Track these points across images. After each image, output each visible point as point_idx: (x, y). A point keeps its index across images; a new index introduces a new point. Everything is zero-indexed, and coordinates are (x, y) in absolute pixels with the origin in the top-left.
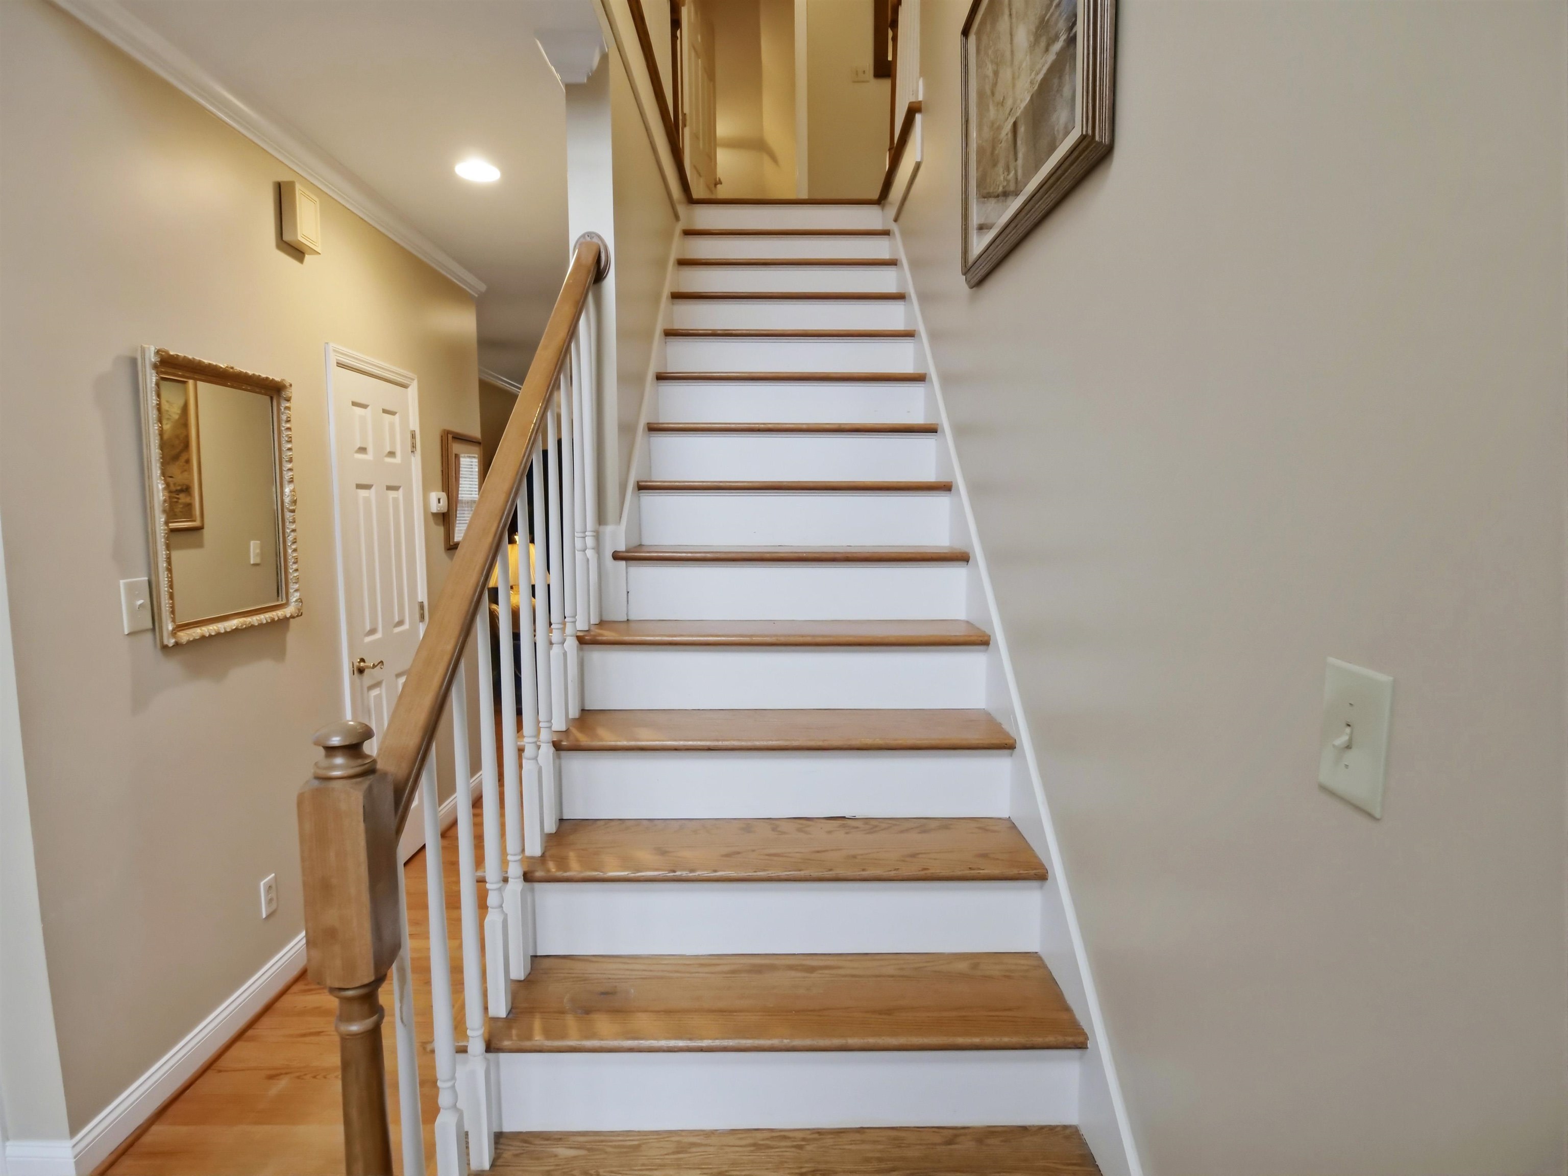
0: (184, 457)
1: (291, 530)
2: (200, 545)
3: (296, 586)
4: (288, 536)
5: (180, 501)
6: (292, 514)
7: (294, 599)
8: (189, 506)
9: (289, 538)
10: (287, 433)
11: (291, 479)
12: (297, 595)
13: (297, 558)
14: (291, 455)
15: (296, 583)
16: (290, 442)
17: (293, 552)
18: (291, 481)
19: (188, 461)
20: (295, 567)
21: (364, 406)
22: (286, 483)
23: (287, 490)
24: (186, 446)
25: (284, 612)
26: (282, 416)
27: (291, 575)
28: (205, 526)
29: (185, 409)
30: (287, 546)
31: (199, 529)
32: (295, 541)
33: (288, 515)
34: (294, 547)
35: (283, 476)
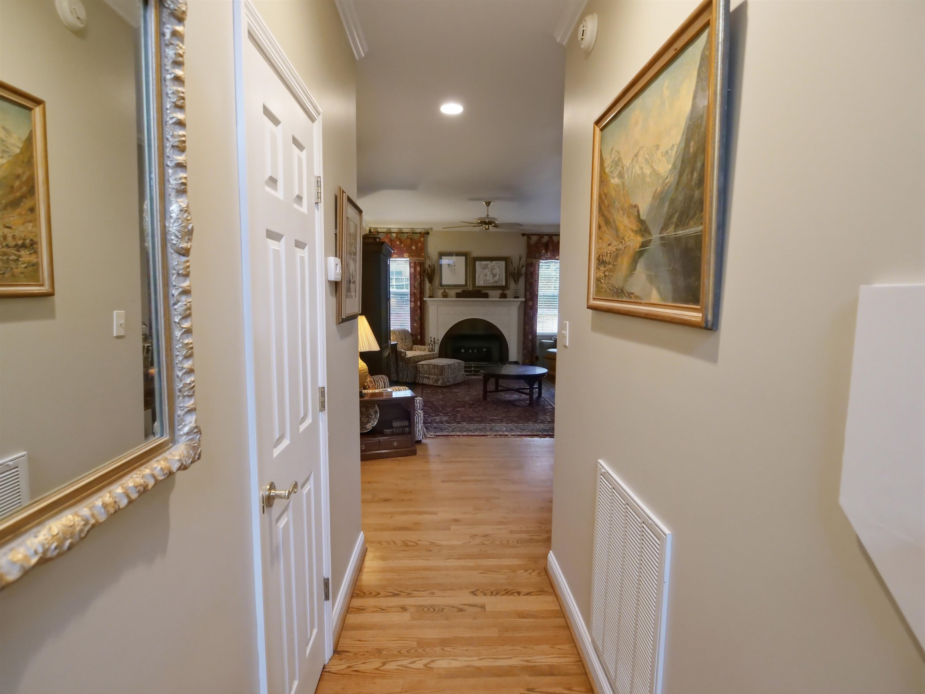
0: (27, 204)
1: (180, 290)
2: (51, 314)
3: (190, 403)
4: (175, 304)
5: (21, 259)
6: (184, 259)
7: (186, 429)
8: (35, 267)
9: (176, 307)
10: (175, 88)
11: (183, 187)
12: (190, 421)
13: (192, 348)
14: (184, 136)
15: (190, 396)
16: (180, 108)
17: (185, 336)
18: (182, 191)
19: (32, 210)
20: (187, 364)
21: (276, 121)
22: (173, 193)
23: (174, 208)
24: (31, 191)
25: (166, 459)
26: (167, 50)
27: (181, 381)
28: (56, 293)
29: (29, 142)
30: (173, 325)
31: (51, 294)
32: (188, 312)
33: (175, 260)
34: (186, 325)
35: (166, 178)
